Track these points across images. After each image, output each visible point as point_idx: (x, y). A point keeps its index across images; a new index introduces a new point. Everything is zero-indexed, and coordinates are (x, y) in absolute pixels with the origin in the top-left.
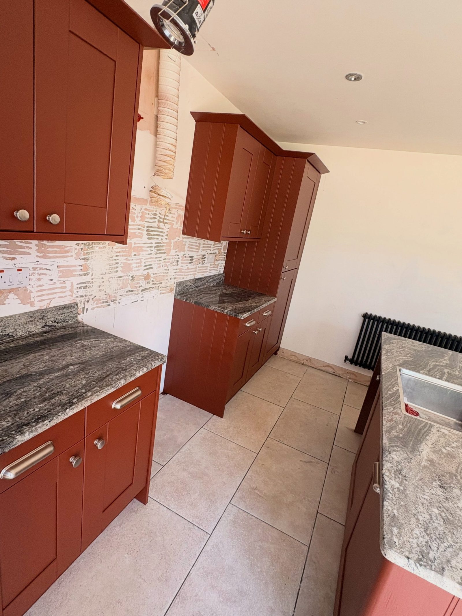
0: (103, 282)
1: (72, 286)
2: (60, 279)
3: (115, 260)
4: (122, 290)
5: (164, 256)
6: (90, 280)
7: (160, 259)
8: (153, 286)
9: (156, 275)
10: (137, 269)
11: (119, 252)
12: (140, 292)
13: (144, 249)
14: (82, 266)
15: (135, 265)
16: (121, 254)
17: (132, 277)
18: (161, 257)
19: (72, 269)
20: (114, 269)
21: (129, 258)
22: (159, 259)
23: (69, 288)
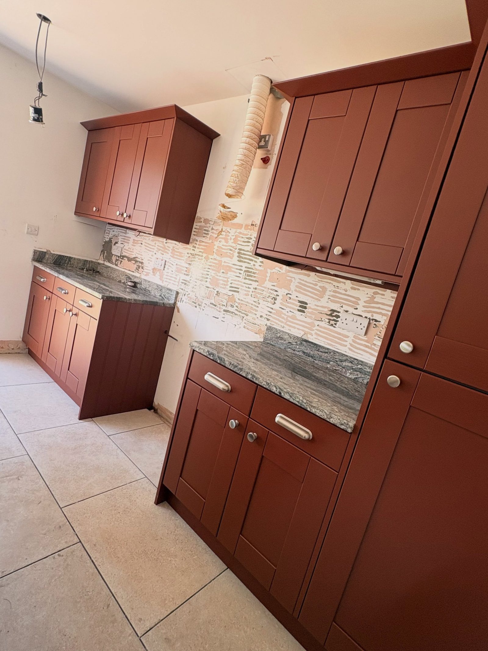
0: (196, 285)
1: (179, 280)
2: (176, 273)
3: (207, 271)
4: (207, 299)
5: (255, 285)
6: (189, 281)
7: (250, 286)
8: (236, 312)
9: (242, 302)
10: (223, 286)
11: (211, 266)
12: (222, 310)
13: (233, 269)
14: (187, 268)
15: (221, 282)
16: (212, 268)
17: (217, 292)
18: (251, 285)
19: (182, 268)
20: (205, 278)
21: (218, 274)
22: (247, 286)
23: (177, 280)
